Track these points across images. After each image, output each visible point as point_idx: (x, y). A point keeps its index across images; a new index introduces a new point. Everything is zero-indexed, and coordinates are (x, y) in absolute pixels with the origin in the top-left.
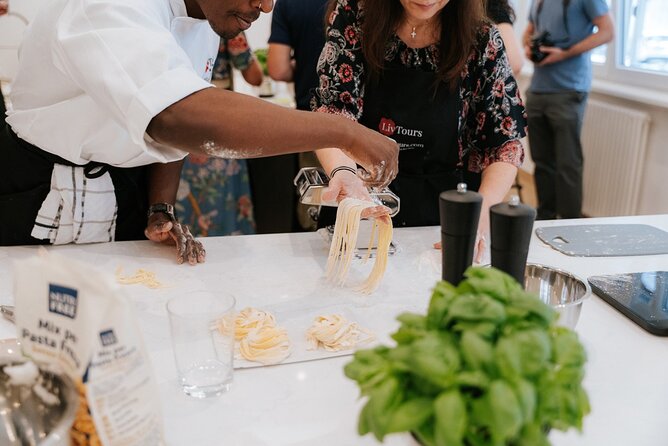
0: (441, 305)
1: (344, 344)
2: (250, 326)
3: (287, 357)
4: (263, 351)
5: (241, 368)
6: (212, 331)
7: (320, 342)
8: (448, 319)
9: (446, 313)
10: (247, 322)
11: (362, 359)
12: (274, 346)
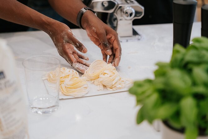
0: (179, 56)
1: (118, 86)
2: (65, 77)
3: (87, 93)
4: (74, 90)
5: (62, 99)
6: (43, 80)
7: (104, 86)
8: (184, 63)
9: (182, 60)
10: (63, 75)
11: (138, 85)
12: (80, 87)
